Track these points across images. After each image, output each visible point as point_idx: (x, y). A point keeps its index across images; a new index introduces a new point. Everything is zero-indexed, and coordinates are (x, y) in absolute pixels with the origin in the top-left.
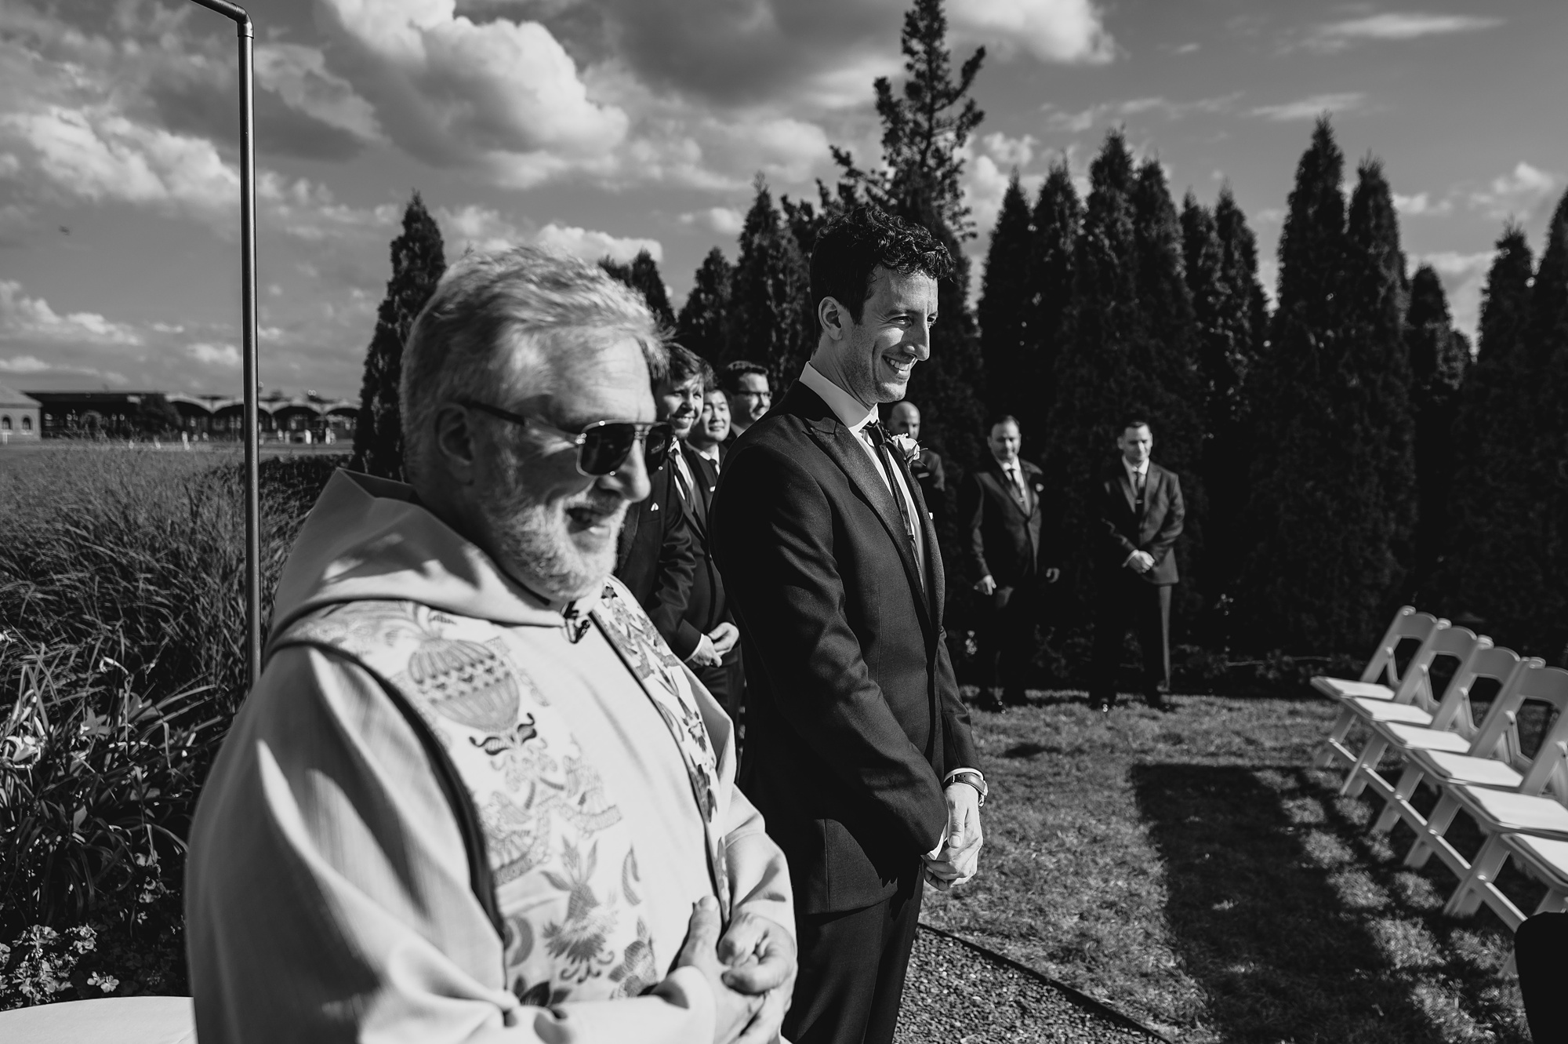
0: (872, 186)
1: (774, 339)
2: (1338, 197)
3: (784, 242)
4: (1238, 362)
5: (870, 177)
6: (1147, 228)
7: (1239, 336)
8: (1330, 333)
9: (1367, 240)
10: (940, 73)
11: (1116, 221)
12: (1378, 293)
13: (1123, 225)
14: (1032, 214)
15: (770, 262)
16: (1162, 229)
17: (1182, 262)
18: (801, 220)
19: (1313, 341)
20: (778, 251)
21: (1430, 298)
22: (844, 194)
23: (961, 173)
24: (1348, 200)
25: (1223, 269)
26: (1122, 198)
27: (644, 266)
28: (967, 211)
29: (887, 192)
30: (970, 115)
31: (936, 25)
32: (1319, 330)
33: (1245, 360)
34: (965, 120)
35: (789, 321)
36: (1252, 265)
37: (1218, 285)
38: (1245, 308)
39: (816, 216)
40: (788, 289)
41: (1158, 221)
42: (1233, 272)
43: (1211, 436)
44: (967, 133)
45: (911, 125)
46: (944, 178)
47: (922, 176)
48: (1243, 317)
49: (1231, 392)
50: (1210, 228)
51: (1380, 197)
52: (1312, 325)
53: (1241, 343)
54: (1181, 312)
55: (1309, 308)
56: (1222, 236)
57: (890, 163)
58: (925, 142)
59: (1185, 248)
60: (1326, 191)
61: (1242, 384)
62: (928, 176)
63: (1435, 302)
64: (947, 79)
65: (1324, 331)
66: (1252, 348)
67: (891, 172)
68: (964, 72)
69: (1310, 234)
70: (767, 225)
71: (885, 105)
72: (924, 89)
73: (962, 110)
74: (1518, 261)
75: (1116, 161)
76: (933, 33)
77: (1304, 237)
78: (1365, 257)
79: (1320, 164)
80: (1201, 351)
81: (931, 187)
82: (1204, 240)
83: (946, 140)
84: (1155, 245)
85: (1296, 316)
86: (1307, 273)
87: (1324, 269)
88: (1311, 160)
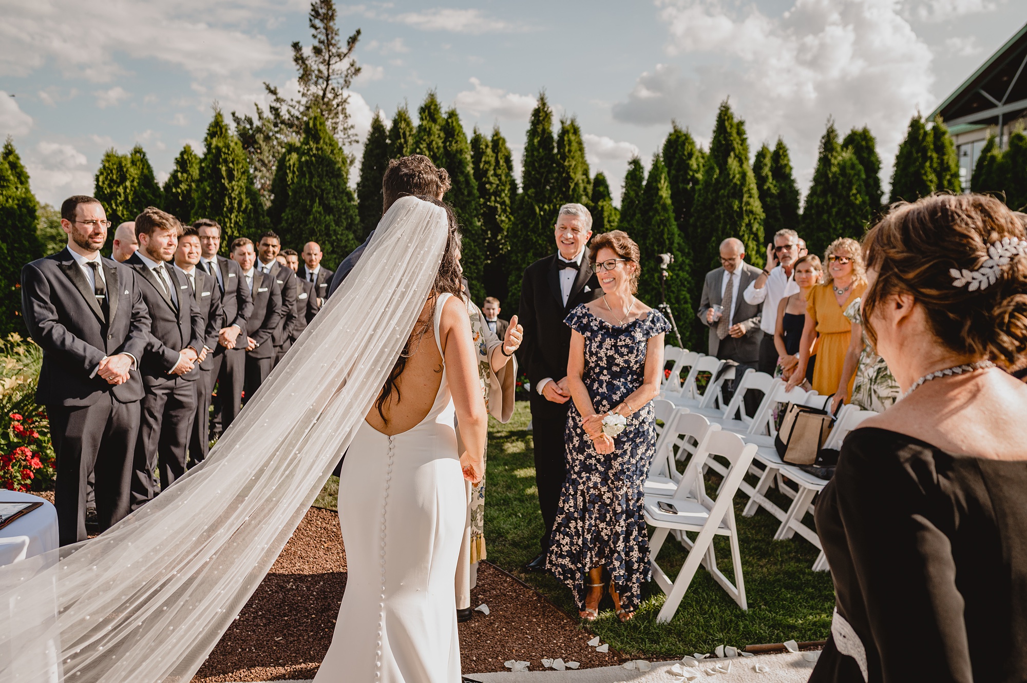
0: (291, 109)
1: (227, 203)
2: (550, 134)
3: (232, 145)
4: (502, 221)
5: (291, 103)
6: (450, 145)
7: (503, 207)
8: (546, 207)
9: (564, 157)
10: (333, 42)
11: (432, 141)
12: (570, 186)
13: (437, 143)
14: (388, 133)
15: (223, 156)
16: (459, 146)
17: (471, 165)
18: (245, 127)
19: (537, 210)
20: (229, 150)
21: (601, 189)
22: (274, 112)
23: (348, 103)
24: (555, 137)
25: (494, 170)
26: (436, 128)
27: (138, 155)
28: (352, 127)
29: (301, 113)
30: (353, 69)
31: (330, 13)
32: (541, 205)
33: (507, 220)
34: (349, 71)
35: (237, 192)
36: (510, 168)
37: (491, 178)
38: (506, 192)
39: (255, 126)
40: (235, 173)
41: (456, 142)
42: (499, 172)
43: (489, 262)
44: (351, 80)
45: (316, 72)
46: (338, 105)
47: (324, 104)
48: (505, 196)
49: (499, 238)
50: (487, 146)
51: (570, 135)
52: (538, 202)
53: (504, 211)
54: (470, 193)
55: (536, 193)
56: (493, 151)
57: (303, 95)
58: (325, 83)
59: (472, 157)
60: (544, 130)
61: (505, 233)
62: (327, 104)
63: (604, 191)
64: (338, 46)
65: (543, 206)
66: (510, 214)
67: (304, 101)
68: (349, 43)
69: (535, 153)
70: (221, 133)
71: (300, 59)
72: (324, 51)
73: (348, 66)
74: (637, 173)
75: (433, 107)
76: (328, 17)
77: (533, 155)
78: (564, 167)
79: (540, 116)
80: (483, 215)
81: (330, 111)
82: (483, 153)
83: (338, 83)
84: (455, 155)
85: (529, 197)
86: (534, 175)
87: (543, 173)
88: (537, 113)
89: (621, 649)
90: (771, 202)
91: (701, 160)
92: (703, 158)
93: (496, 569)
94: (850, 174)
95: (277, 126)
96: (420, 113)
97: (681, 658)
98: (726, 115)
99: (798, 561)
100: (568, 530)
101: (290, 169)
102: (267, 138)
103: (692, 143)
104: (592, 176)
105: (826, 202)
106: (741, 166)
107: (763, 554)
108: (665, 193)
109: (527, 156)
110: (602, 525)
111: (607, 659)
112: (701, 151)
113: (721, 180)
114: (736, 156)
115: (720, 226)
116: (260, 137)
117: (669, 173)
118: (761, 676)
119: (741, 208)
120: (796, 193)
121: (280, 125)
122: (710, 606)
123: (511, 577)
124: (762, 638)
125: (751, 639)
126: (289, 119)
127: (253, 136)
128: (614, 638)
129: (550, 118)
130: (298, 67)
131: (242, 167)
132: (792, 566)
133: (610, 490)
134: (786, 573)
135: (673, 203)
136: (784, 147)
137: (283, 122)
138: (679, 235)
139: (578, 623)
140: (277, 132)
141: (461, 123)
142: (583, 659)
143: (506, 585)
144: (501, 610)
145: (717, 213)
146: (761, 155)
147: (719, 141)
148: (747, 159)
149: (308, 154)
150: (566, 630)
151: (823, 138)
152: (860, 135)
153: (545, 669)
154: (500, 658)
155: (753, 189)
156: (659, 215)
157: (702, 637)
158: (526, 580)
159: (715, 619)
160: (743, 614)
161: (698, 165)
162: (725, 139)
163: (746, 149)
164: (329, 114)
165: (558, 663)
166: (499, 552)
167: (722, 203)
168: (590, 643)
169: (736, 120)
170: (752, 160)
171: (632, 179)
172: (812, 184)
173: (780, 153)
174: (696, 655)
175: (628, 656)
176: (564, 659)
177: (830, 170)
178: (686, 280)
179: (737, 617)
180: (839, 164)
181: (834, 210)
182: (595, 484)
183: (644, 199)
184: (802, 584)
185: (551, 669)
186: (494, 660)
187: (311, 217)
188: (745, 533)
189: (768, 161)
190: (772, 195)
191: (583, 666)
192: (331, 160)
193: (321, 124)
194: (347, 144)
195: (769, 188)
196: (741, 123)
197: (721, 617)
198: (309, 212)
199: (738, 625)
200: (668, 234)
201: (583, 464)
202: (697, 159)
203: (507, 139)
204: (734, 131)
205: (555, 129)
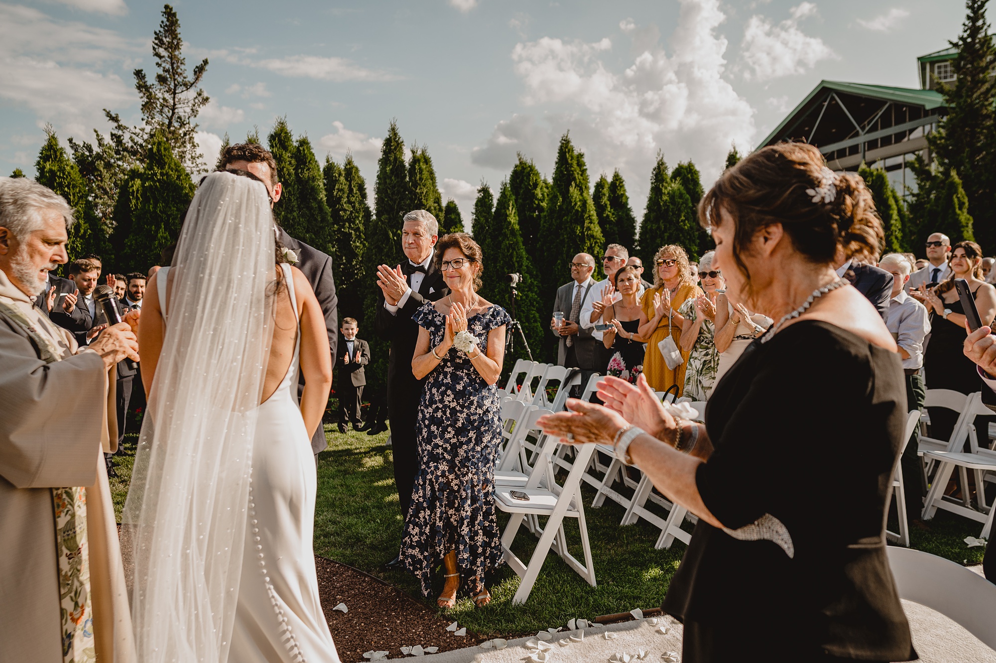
0: (134, 136)
2: (402, 162)
3: (68, 168)
4: (357, 247)
5: (133, 130)
6: (301, 173)
7: (358, 233)
9: (415, 185)
10: (179, 71)
11: (283, 167)
13: (288, 170)
16: (311, 174)
17: (324, 192)
18: (83, 154)
19: (391, 235)
20: (64, 174)
21: (453, 216)
22: (115, 139)
23: (196, 132)
24: (407, 165)
25: (348, 197)
26: (286, 155)
28: (201, 156)
29: (145, 141)
30: (200, 99)
31: (175, 42)
33: (361, 246)
34: (197, 101)
36: (364, 196)
37: (345, 206)
38: (360, 219)
39: (94, 153)
41: (308, 169)
42: (352, 199)
43: (345, 286)
44: (198, 109)
45: (161, 101)
46: (185, 134)
47: (170, 132)
48: (360, 223)
49: (354, 263)
50: (340, 174)
51: (421, 164)
52: (391, 227)
53: (359, 237)
54: (324, 219)
55: (390, 219)
56: (347, 179)
57: (147, 123)
58: (171, 111)
59: (324, 184)
60: (396, 159)
61: (360, 259)
62: (173, 133)
63: (455, 218)
64: (184, 75)
65: (397, 231)
66: (364, 240)
67: (148, 129)
68: (195, 72)
69: (388, 181)
70: (56, 157)
71: (142, 87)
72: (169, 79)
73: (195, 95)
74: (487, 200)
75: (283, 135)
76: (174, 46)
77: (386, 182)
78: (415, 194)
79: (392, 145)
80: (336, 240)
81: (176, 140)
82: (337, 181)
83: (185, 112)
84: (307, 182)
85: (383, 223)
86: (388, 201)
87: (396, 199)
88: (388, 142)
89: (478, 631)
90: (610, 228)
91: (545, 189)
92: (547, 188)
93: (355, 571)
94: (679, 202)
95: (120, 154)
96: (270, 141)
97: (535, 634)
98: (566, 147)
99: (642, 541)
100: (417, 520)
101: (133, 196)
102: (108, 166)
103: (537, 174)
104: (444, 204)
105: (659, 228)
106: (581, 194)
107: (611, 539)
108: (513, 218)
109: (379, 184)
110: (451, 512)
111: (465, 641)
112: (545, 182)
113: (564, 207)
114: (577, 185)
115: (565, 249)
116: (100, 165)
117: (516, 201)
118: (609, 642)
119: (583, 233)
120: (633, 220)
121: (122, 153)
122: (562, 586)
123: (369, 576)
124: (610, 609)
125: (600, 611)
126: (132, 147)
127: (93, 163)
128: (472, 622)
129: (401, 148)
130: (142, 95)
131: (80, 191)
132: (637, 546)
133: (457, 477)
134: (631, 553)
135: (521, 229)
136: (620, 179)
137: (126, 149)
138: (527, 259)
139: (436, 612)
140: (119, 159)
141: (313, 151)
142: (442, 643)
143: (364, 584)
144: (360, 607)
145: (561, 238)
146: (600, 186)
147: (561, 172)
148: (587, 188)
149: (152, 179)
150: (424, 620)
151: (654, 170)
152: (686, 169)
153: (404, 656)
154: (358, 650)
155: (593, 215)
156: (508, 240)
157: (555, 613)
158: (385, 578)
159: (567, 597)
160: (592, 591)
161: (543, 195)
162: (567, 169)
163: (586, 179)
164: (176, 142)
165: (417, 650)
166: (358, 555)
167: (566, 228)
168: (448, 629)
169: (576, 153)
170: (592, 190)
171: (481, 206)
172: (645, 211)
173: (617, 184)
174: (549, 629)
175: (485, 637)
176: (422, 646)
177: (661, 198)
178: (535, 300)
179: (587, 593)
180: (668, 193)
181: (666, 235)
182: (443, 472)
183: (493, 225)
184: (646, 561)
185: (410, 655)
186: (353, 653)
187: (157, 242)
188: (594, 522)
189: (606, 191)
190: (610, 222)
191: (442, 650)
192: (177, 185)
193: (165, 149)
194: (195, 173)
195: (608, 216)
196: (581, 156)
197: (572, 594)
198: (155, 238)
199: (587, 599)
200: (517, 257)
201: (430, 454)
202: (541, 189)
203: (360, 168)
204: (575, 163)
205: (407, 157)
